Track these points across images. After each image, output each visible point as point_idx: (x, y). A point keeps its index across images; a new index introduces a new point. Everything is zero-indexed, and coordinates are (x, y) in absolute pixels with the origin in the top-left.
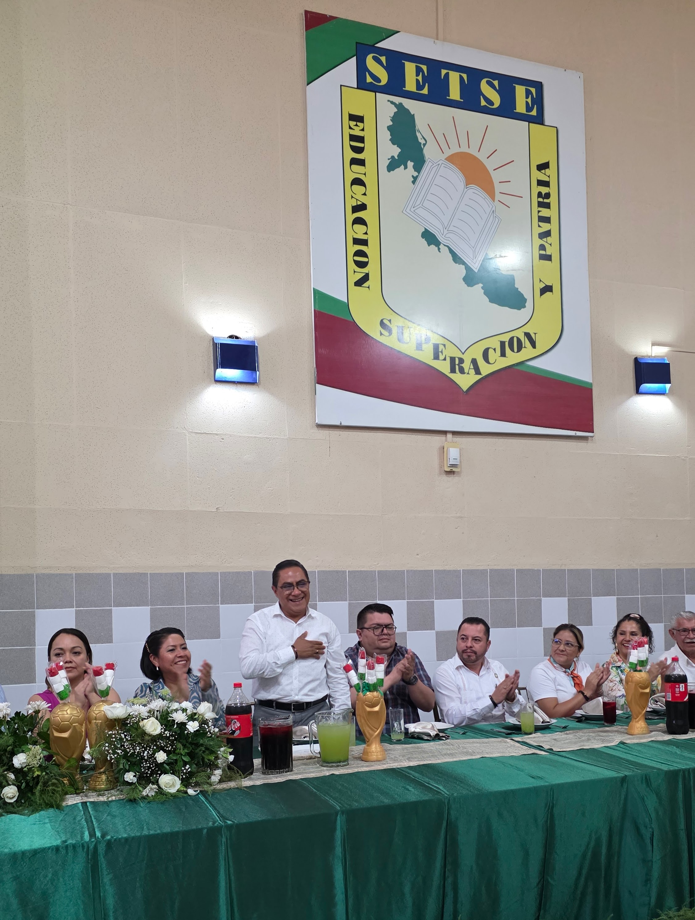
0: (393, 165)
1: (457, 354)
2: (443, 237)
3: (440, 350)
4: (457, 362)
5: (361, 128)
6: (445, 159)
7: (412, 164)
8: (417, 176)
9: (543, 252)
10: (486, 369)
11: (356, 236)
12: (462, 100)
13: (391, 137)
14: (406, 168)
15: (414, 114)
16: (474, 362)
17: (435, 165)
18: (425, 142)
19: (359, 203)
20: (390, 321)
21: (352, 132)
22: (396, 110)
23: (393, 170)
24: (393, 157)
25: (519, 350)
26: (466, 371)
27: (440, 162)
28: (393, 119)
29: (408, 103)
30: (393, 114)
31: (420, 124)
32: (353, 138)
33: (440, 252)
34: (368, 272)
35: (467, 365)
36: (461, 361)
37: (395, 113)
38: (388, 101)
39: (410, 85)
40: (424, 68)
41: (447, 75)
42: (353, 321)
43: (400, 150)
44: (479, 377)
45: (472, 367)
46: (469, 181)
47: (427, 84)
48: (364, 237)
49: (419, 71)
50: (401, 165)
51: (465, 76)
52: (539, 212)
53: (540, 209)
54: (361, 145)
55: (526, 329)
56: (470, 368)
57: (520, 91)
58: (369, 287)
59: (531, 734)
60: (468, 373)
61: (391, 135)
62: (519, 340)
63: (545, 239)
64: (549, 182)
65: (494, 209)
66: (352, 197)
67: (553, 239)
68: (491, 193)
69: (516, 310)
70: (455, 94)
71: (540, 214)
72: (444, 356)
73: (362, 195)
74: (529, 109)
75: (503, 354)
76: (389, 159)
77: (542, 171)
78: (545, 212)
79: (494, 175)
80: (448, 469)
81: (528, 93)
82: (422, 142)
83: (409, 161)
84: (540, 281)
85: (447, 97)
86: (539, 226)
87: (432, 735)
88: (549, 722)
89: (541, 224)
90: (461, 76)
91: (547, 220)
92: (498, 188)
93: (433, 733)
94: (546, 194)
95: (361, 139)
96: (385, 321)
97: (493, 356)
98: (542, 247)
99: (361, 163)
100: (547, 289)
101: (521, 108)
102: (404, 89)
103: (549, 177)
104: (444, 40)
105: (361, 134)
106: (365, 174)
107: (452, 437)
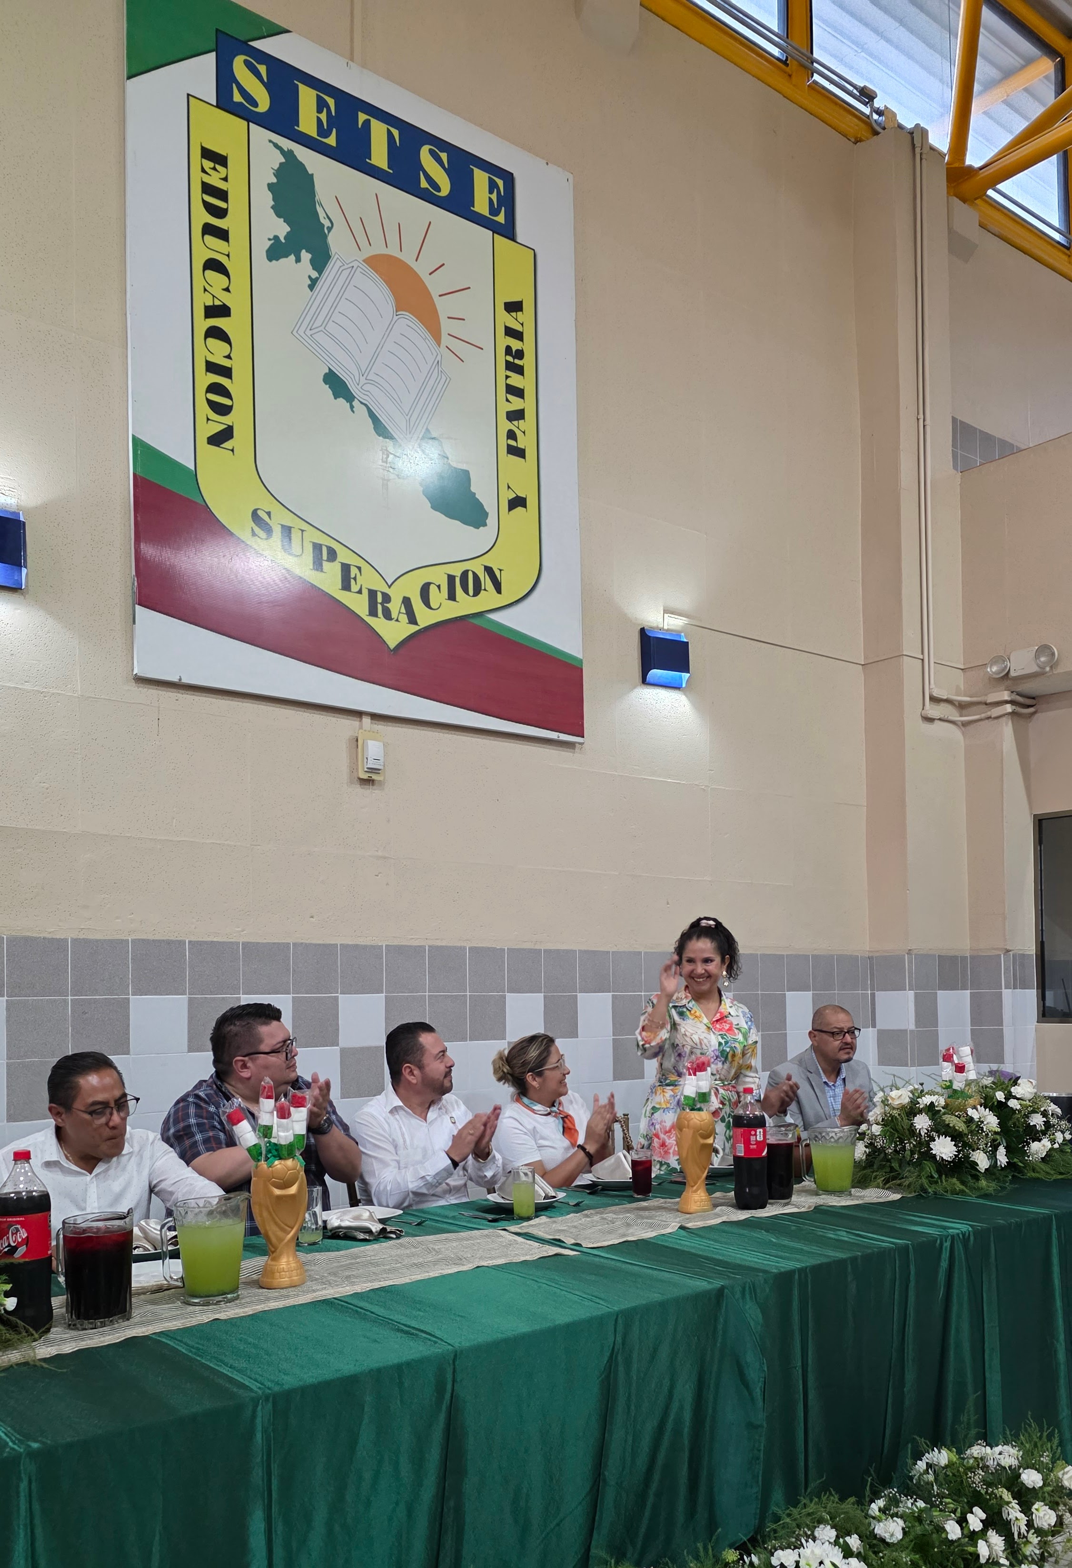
0: (276, 251)
1: (380, 587)
2: (359, 387)
3: (353, 576)
4: (380, 599)
5: (224, 176)
6: (364, 261)
7: (309, 256)
8: (317, 279)
9: (512, 443)
10: (426, 618)
11: (211, 359)
12: (391, 171)
13: (273, 203)
14: (298, 260)
15: (312, 175)
16: (407, 602)
17: (346, 266)
18: (330, 225)
19: (217, 303)
20: (269, 514)
21: (207, 179)
22: (283, 160)
23: (277, 260)
24: (276, 238)
25: (477, 592)
26: (394, 615)
27: (355, 264)
28: (278, 173)
29: (303, 154)
30: (278, 166)
31: (323, 192)
32: (207, 188)
33: (353, 412)
34: (231, 424)
35: (395, 606)
36: (387, 598)
37: (281, 164)
38: (270, 141)
39: (308, 123)
40: (331, 102)
41: (367, 123)
42: (204, 504)
43: (289, 229)
44: (414, 629)
45: (403, 610)
46: (400, 306)
47: (334, 130)
48: (226, 363)
49: (321, 105)
50: (290, 255)
51: (396, 133)
52: (507, 377)
53: (509, 373)
54: (222, 204)
55: (488, 561)
56: (400, 613)
57: (481, 178)
58: (232, 450)
59: (529, 1219)
60: (397, 620)
61: (274, 200)
62: (476, 577)
63: (516, 423)
64: (522, 333)
65: (439, 358)
66: (205, 290)
67: (527, 424)
68: (436, 334)
69: (472, 528)
70: (379, 157)
71: (509, 381)
72: (359, 587)
73: (224, 290)
74: (494, 211)
75: (452, 597)
76: (269, 239)
77: (512, 314)
78: (516, 380)
79: (440, 303)
80: (365, 776)
81: (492, 186)
82: (327, 223)
83: (304, 251)
84: (509, 487)
85: (367, 160)
86: (507, 400)
87: (374, 1230)
88: (554, 1197)
89: (510, 397)
90: (389, 132)
91: (519, 393)
92: (446, 326)
93: (376, 1227)
94: (517, 351)
95: (223, 195)
96: (259, 512)
97: (437, 597)
98: (511, 435)
99: (223, 235)
100: (517, 502)
101: (481, 206)
102: (296, 127)
103: (522, 324)
104: (364, 66)
105: (222, 185)
106: (228, 256)
107: (371, 723)
